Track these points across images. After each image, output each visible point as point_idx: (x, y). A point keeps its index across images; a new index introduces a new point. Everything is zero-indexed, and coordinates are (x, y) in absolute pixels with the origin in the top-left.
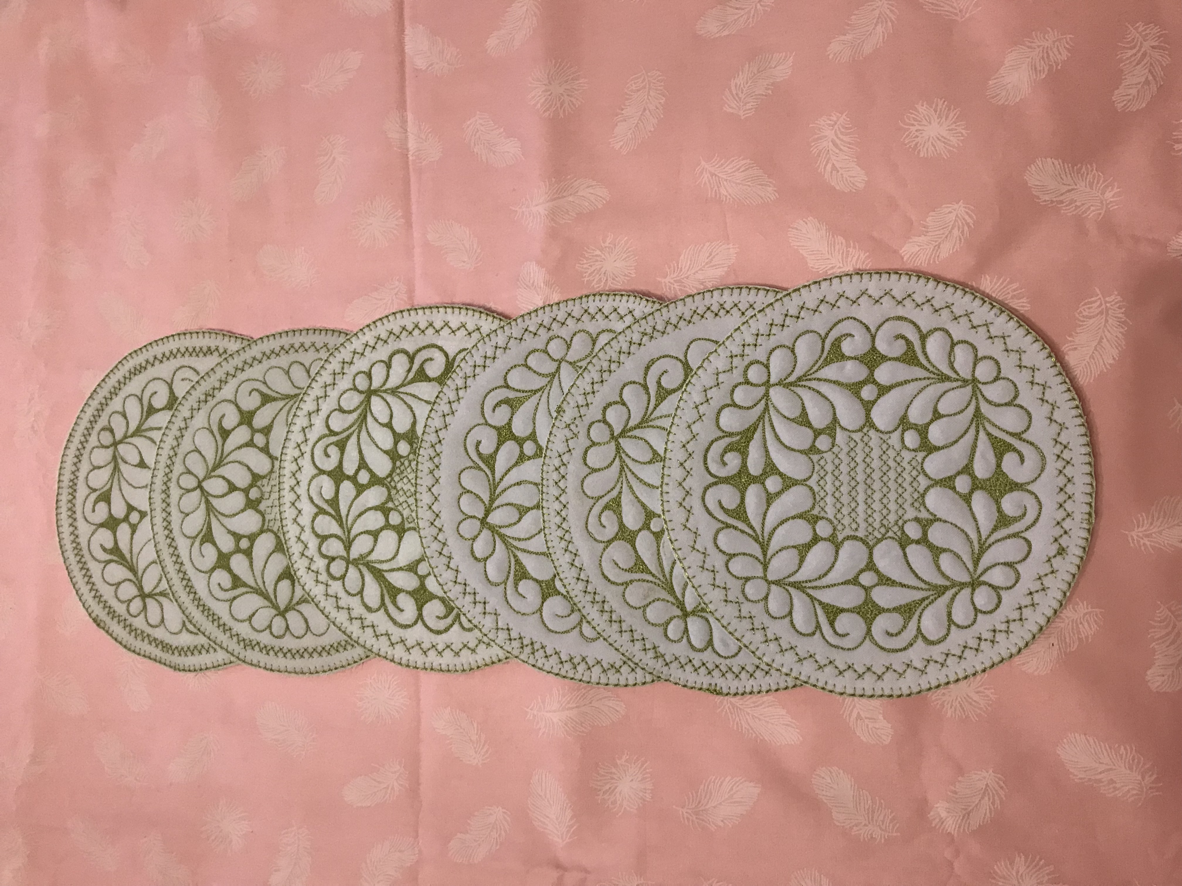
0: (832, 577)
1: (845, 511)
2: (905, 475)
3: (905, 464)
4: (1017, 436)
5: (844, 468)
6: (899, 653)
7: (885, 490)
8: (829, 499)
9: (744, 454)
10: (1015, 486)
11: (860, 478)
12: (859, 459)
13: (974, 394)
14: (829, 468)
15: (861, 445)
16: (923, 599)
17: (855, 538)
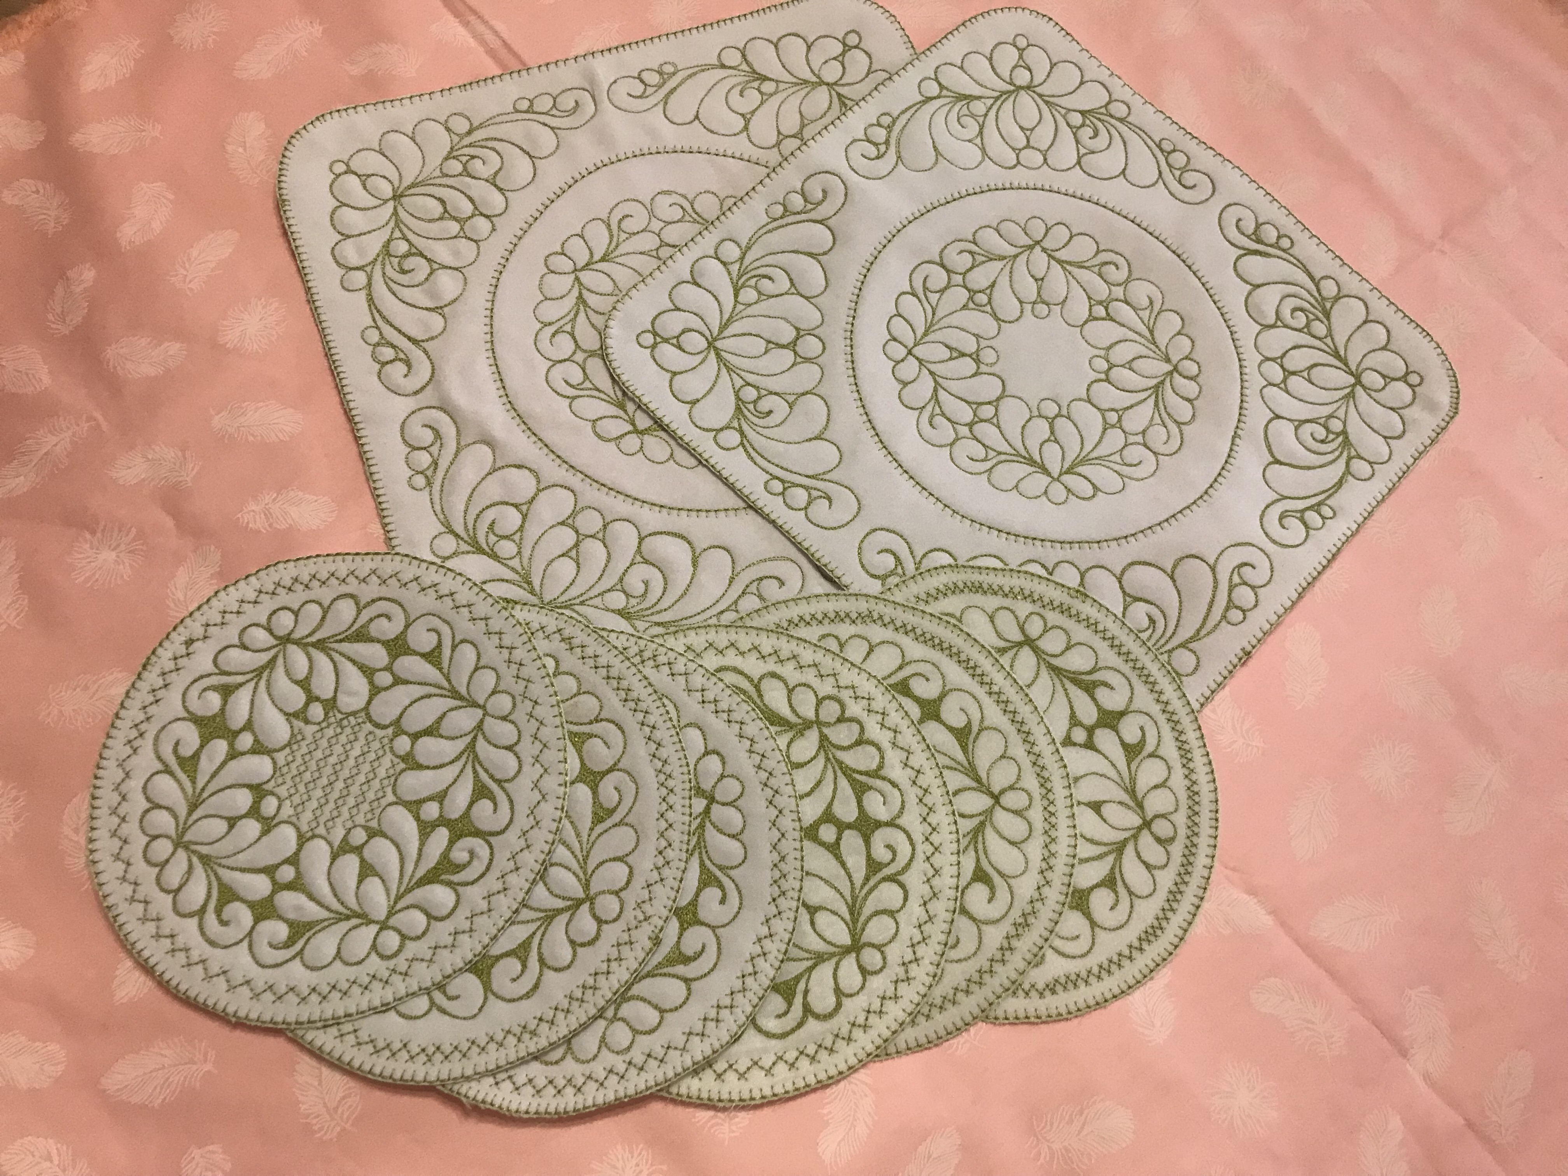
0: (418, 691)
1: (372, 756)
2: (295, 772)
3: (290, 783)
4: (168, 771)
5: (351, 801)
6: (388, 596)
7: (322, 764)
8: (382, 773)
9: (445, 856)
10: (197, 720)
11: (340, 785)
12: (331, 805)
13: (185, 830)
14: (365, 807)
15: (322, 820)
16: (341, 641)
17: (377, 725)
